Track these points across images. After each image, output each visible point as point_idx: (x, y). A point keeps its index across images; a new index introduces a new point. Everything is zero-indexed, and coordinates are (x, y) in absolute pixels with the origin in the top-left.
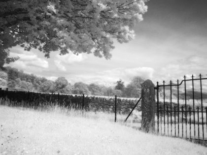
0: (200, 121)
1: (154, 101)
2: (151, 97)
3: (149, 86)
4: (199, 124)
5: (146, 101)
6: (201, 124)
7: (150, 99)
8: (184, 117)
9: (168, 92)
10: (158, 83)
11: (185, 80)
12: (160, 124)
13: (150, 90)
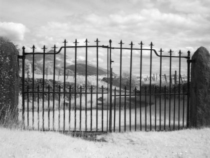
0: (89, 105)
1: (18, 76)
2: (12, 70)
3: (9, 54)
4: (86, 109)
5: (4, 77)
6: (89, 109)
7: (10, 73)
8: (66, 101)
9: (49, 64)
10: (24, 48)
11: (65, 47)
12: (26, 113)
13: (11, 59)
